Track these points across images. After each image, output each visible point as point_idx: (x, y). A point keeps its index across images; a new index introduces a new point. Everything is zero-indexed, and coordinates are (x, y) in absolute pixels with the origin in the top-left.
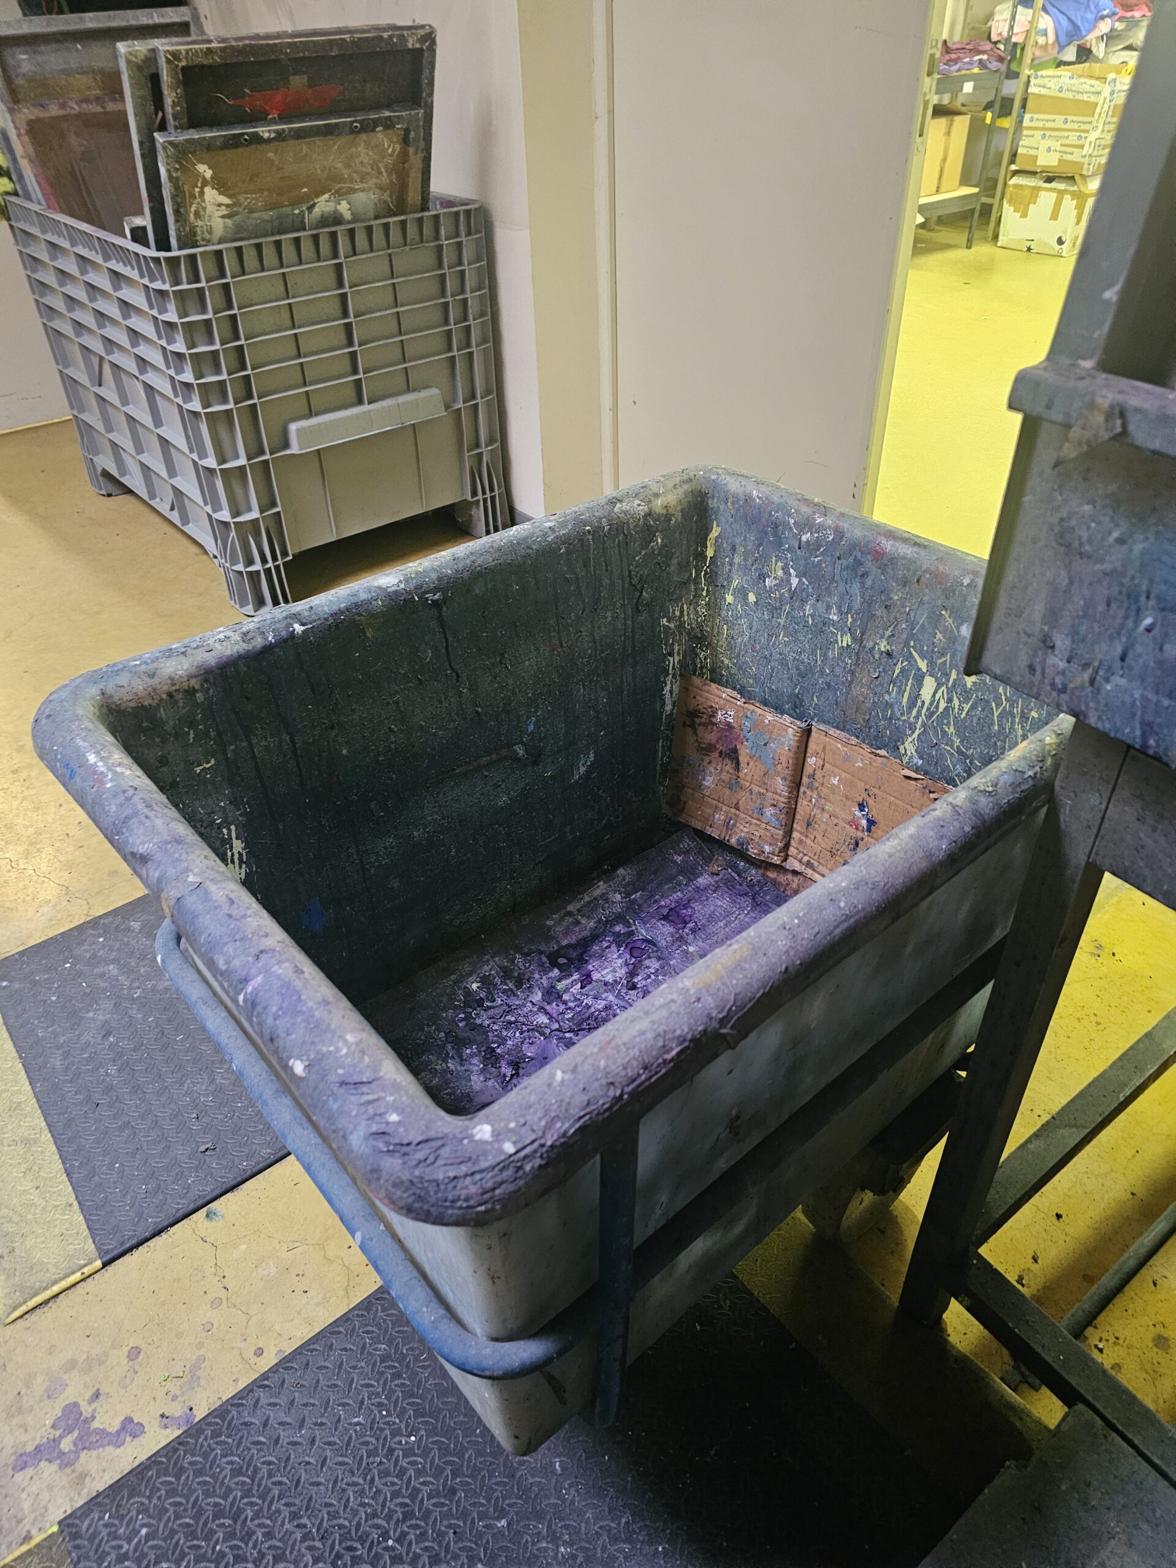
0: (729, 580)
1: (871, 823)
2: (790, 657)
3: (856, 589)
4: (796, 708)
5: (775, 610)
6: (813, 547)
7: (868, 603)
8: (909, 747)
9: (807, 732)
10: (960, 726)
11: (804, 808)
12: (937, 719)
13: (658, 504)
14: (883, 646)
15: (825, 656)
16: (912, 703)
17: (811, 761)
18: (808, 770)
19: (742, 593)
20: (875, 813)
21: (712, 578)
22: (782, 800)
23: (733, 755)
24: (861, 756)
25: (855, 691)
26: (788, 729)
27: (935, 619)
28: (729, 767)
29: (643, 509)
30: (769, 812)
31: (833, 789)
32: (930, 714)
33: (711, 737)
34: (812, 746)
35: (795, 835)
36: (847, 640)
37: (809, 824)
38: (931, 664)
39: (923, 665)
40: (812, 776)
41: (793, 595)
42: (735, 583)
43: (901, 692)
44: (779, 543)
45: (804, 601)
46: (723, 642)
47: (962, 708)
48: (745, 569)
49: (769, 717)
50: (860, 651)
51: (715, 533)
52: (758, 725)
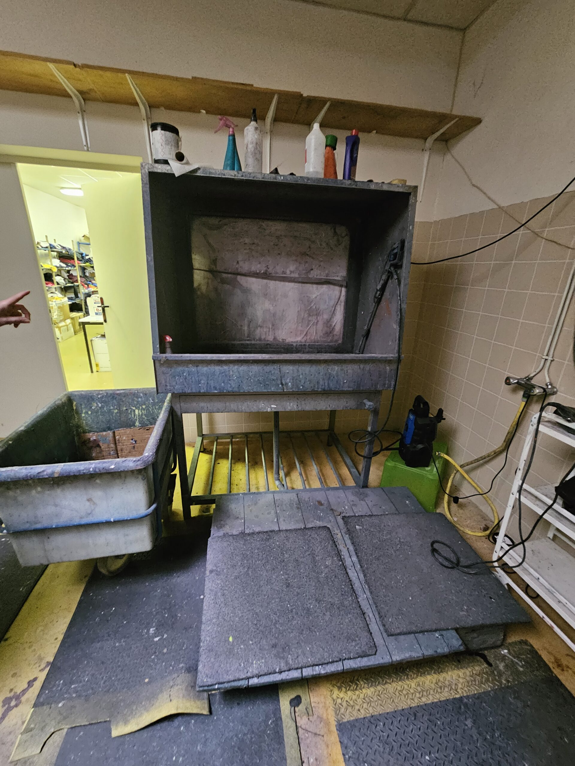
0: (82, 411)
1: (135, 441)
2: (104, 420)
3: (115, 401)
4: (109, 429)
5: (97, 412)
6: (102, 397)
7: (118, 403)
8: (137, 424)
9: (114, 432)
10: (145, 415)
11: (119, 448)
12: (140, 416)
13: (63, 400)
14: (125, 408)
15: (112, 416)
16: (135, 416)
17: (117, 437)
18: (117, 440)
19: (86, 413)
20: (136, 439)
21: (77, 413)
22: (114, 449)
23: (99, 446)
24: (128, 431)
25: (122, 419)
26: (110, 433)
27: (133, 400)
28: (98, 449)
29: (61, 402)
30: (112, 453)
31: (125, 440)
32: (139, 416)
33: (91, 444)
34: (116, 434)
35: (119, 454)
36: (116, 411)
37: (122, 450)
38: (136, 407)
39: (134, 408)
40: (119, 440)
41: (100, 408)
42: (84, 411)
43: (131, 415)
44: (93, 400)
45: (103, 408)
46: (84, 424)
47: (144, 412)
48: (86, 407)
49: (104, 433)
50: (120, 412)
51: (74, 403)
52: (102, 436)
